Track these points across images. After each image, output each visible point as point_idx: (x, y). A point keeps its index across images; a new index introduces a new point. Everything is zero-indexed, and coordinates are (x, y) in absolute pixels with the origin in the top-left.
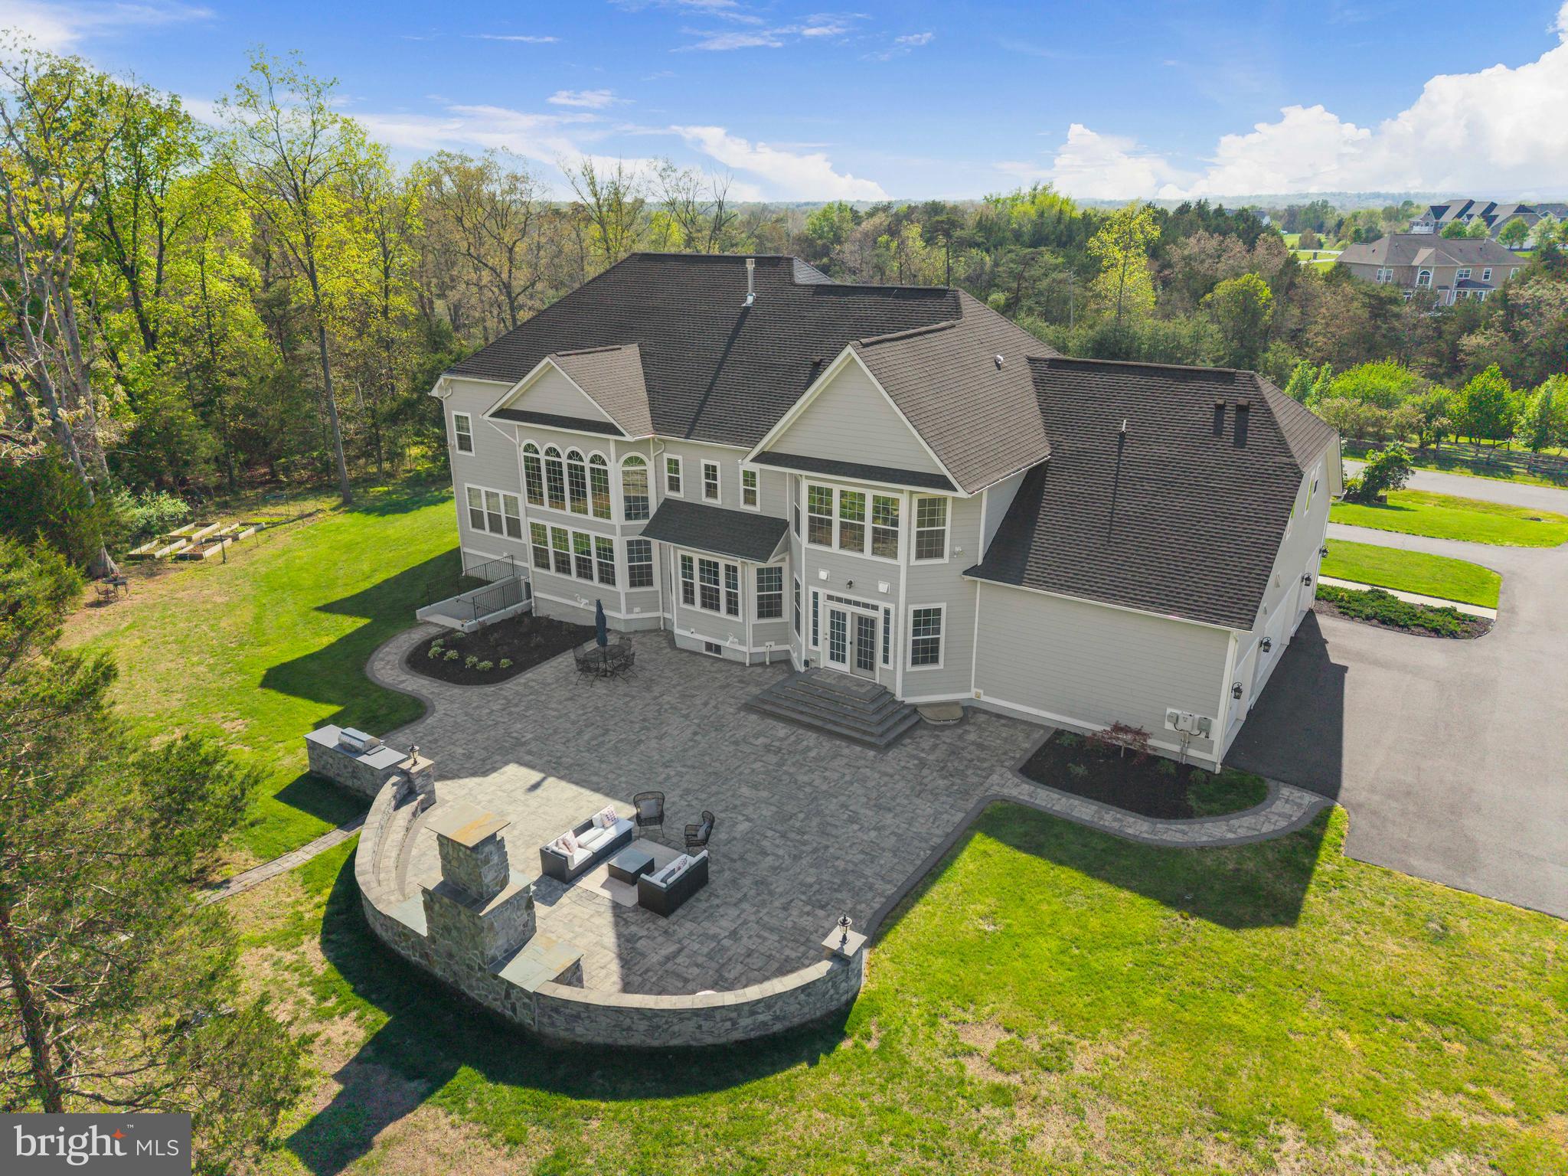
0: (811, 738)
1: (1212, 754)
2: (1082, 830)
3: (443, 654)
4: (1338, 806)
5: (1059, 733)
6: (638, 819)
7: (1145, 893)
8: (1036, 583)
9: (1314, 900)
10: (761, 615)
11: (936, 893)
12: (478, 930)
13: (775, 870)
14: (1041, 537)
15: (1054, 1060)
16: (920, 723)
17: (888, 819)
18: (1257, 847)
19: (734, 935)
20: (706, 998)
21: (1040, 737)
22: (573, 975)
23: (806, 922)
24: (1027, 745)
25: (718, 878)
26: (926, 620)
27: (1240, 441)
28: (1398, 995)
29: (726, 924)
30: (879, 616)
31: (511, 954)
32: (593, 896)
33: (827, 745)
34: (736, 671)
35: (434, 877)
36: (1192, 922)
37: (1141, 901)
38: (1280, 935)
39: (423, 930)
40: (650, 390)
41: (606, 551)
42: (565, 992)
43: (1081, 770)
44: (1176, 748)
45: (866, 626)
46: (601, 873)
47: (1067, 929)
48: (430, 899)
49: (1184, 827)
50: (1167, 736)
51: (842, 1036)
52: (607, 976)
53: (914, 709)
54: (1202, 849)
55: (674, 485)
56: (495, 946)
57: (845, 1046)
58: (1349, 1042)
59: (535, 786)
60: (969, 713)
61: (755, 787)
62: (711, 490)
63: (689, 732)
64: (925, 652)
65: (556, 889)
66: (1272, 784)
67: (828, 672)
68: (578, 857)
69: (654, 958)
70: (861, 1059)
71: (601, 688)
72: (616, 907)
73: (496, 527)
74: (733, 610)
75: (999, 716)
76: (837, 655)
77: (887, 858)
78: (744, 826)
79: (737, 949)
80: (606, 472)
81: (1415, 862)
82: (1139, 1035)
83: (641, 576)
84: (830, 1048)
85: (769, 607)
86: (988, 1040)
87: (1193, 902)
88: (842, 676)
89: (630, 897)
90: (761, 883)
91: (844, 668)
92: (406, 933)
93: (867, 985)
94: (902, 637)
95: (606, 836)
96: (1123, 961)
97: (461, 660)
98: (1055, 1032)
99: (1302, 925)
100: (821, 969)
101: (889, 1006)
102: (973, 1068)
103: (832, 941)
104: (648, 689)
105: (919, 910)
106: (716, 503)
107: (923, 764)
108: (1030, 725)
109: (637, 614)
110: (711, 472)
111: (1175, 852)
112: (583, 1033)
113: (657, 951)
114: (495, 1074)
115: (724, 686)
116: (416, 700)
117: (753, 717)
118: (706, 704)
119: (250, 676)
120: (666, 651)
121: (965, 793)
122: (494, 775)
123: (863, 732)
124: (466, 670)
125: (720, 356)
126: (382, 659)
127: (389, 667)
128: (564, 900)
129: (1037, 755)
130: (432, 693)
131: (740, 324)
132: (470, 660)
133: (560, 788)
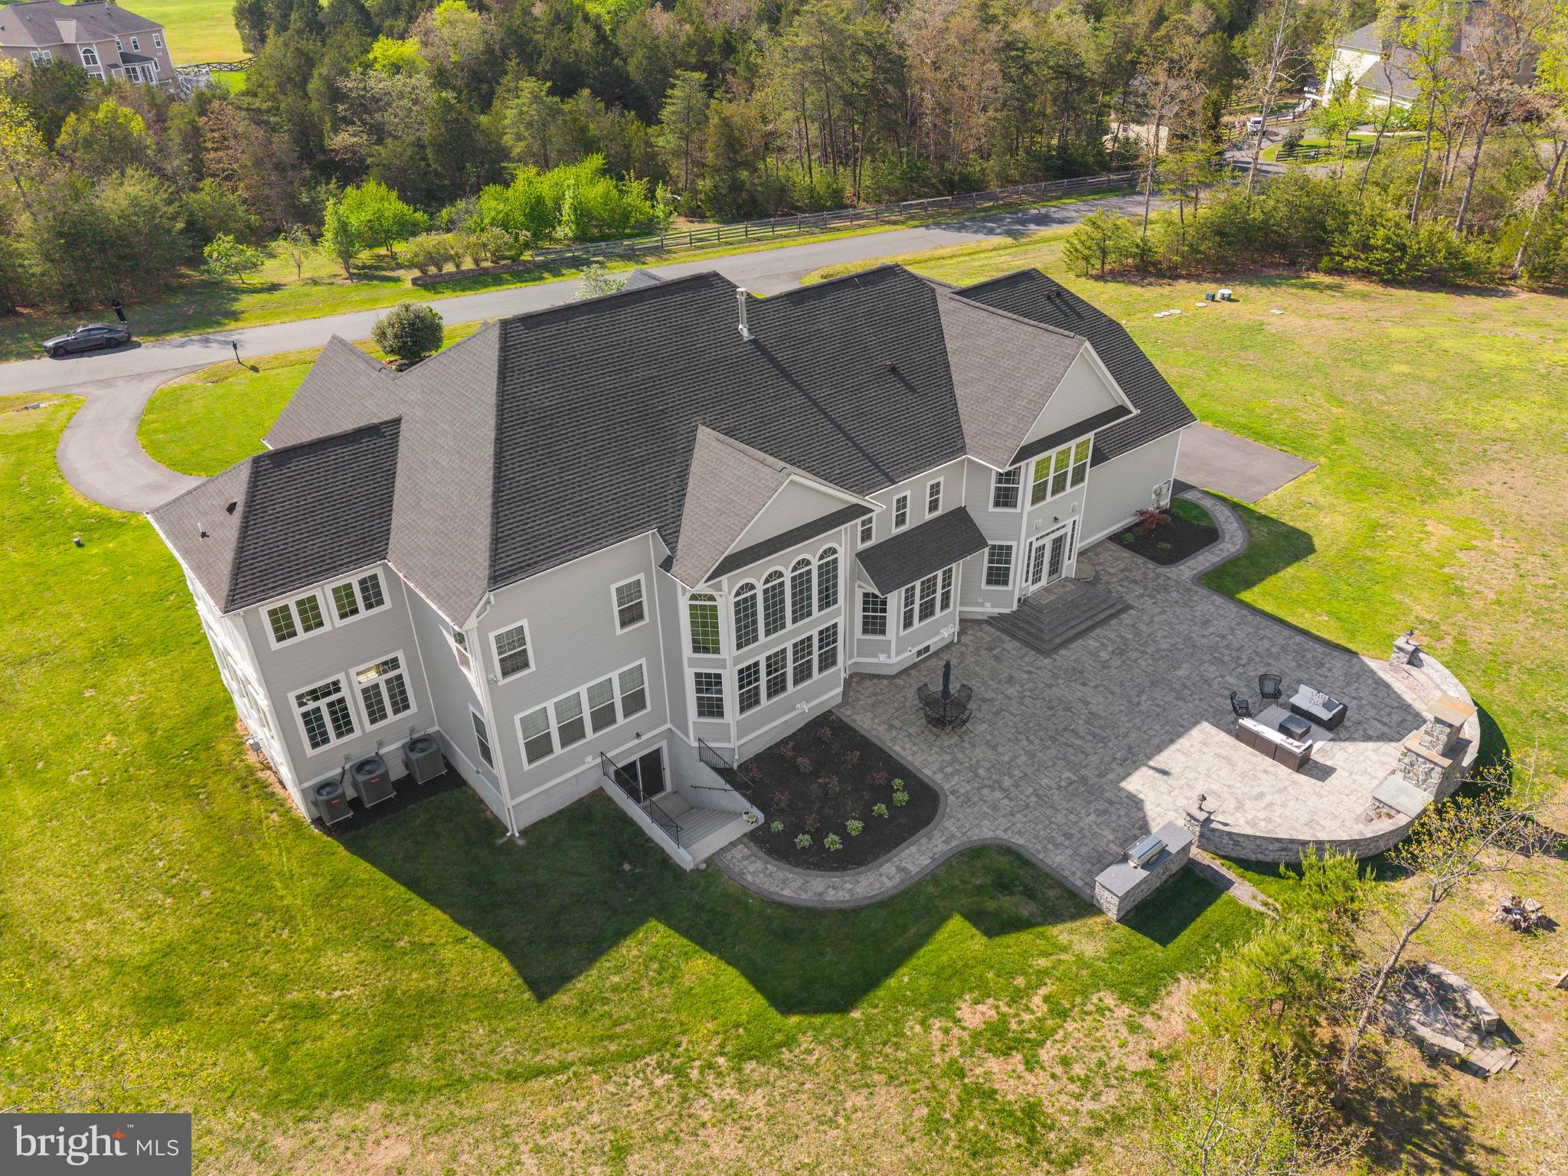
5: (1113, 538)
7: (1290, 565)
21: (1116, 547)
24: (1125, 554)
27: (1080, 316)
30: (1069, 529)
36: (1310, 560)
38: (1320, 542)
41: (829, 636)
43: (1165, 545)
45: (1058, 545)
49: (1227, 535)
50: (1152, 502)
54: (1250, 537)
65: (1314, 766)
67: (1036, 595)
72: (1333, 740)
88: (1047, 590)
91: (1041, 584)
94: (1079, 535)
108: (1099, 546)
111: (1253, 545)
115: (996, 658)
116: (962, 853)
117: (1063, 652)
118: (1030, 672)
119: (804, 1033)
120: (900, 682)
121: (1189, 590)
122: (1141, 796)
123: (1110, 607)
124: (892, 817)
125: (803, 399)
126: (821, 894)
127: (848, 886)
128: (1329, 763)
129: (1143, 555)
130: (946, 842)
131: (773, 360)
132: (880, 809)
133: (1169, 760)
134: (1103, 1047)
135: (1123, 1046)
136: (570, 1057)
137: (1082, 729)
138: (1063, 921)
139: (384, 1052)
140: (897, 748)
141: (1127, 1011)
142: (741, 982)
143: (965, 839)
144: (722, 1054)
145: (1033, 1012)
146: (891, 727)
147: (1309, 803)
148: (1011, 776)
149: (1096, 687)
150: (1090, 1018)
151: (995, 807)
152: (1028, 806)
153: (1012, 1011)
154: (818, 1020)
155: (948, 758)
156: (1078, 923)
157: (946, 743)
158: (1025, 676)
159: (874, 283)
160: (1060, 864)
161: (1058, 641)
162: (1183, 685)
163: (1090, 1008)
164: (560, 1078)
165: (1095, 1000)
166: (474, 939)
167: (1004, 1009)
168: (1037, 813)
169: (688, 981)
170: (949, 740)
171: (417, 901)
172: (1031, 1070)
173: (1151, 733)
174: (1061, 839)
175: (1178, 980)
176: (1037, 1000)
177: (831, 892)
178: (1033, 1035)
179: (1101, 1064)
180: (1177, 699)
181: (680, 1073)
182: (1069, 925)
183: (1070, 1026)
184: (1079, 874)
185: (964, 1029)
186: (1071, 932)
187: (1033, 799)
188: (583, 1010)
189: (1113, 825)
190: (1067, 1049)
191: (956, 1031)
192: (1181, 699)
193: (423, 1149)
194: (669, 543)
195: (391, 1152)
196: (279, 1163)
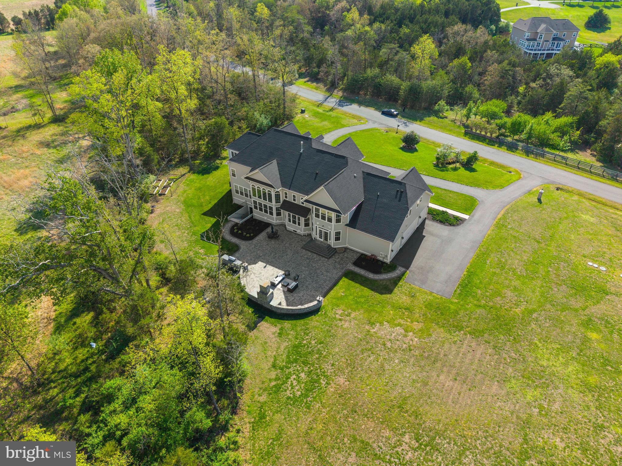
0: (315, 256)
1: (388, 260)
2: (361, 276)
3: (238, 231)
4: (408, 272)
5: (362, 254)
6: (285, 274)
7: (369, 288)
8: (358, 229)
9: (396, 290)
10: (305, 226)
11: (335, 288)
12: (267, 298)
13: (309, 284)
14: (360, 219)
15: (349, 315)
16: (336, 252)
17: (328, 274)
18: (389, 280)
19: (303, 296)
20: (299, 307)
21: (358, 255)
22: (280, 304)
23: (314, 294)
24: (356, 257)
25: (300, 286)
26: (338, 234)
27: (400, 201)
28: (402, 305)
29: (302, 294)
30: (329, 232)
31: (271, 301)
32: (280, 289)
33: (318, 257)
34: (300, 237)
35: (259, 290)
37: (368, 290)
38: (388, 296)
39: (257, 297)
40: (280, 174)
41: (271, 208)
42: (279, 306)
43: (364, 263)
44: (382, 259)
45: (326, 234)
46: (280, 285)
47: (355, 294)
48: (258, 293)
49: (379, 276)
50: (381, 257)
52: (284, 303)
53: (335, 249)
54: (381, 280)
55: (286, 197)
56: (269, 300)
57: (319, 313)
58: (391, 312)
59: (265, 267)
60: (346, 249)
61: (305, 267)
62: (294, 200)
63: (291, 255)
64: (337, 239)
65: (273, 288)
66: (398, 266)
67: (319, 240)
68: (276, 282)
69: (291, 300)
70: (321, 315)
71: (273, 242)
72: (284, 291)
73: (242, 194)
74: (299, 224)
75: (352, 250)
76: (321, 237)
77: (327, 282)
78: (303, 276)
79: (303, 298)
80: (272, 194)
81: (416, 283)
82: (362, 311)
83: (279, 214)
84: (317, 313)
85: (307, 225)
86: (340, 312)
88: (322, 242)
89: (286, 289)
90: (307, 287)
91: (322, 240)
92: (253, 297)
93: (323, 304)
94: (333, 236)
95: (280, 278)
96: (363, 300)
97: (242, 233)
98: (350, 311)
99: (392, 294)
100: (315, 303)
101: (326, 307)
102: (337, 316)
103: (318, 298)
104: (282, 242)
105: (332, 291)
106: (296, 202)
107: (336, 262)
108: (357, 252)
109: (278, 221)
110: (294, 196)
111: (376, 281)
112: (282, 312)
113: (291, 299)
114: (271, 317)
115: (298, 242)
116: (236, 245)
117: (304, 250)
118: (295, 246)
119: (197, 237)
120: (285, 231)
121: (343, 268)
122: (257, 264)
123: (325, 255)
124: (244, 236)
125: (295, 167)
126: (224, 232)
127: (227, 235)
129: (357, 260)
130: (239, 243)
131: (300, 158)
132: (245, 234)
133: (270, 268)
137: (277, 255)
140: (263, 233)
142: (207, 229)
143: (240, 245)
148: (259, 248)
149: (293, 256)
151: (249, 247)
152: (251, 250)
154: (199, 238)
155: (262, 240)
158: (293, 246)
164: (189, 219)
168: (249, 252)
169: (206, 225)
170: (267, 239)
173: (279, 264)
181: (190, 228)
187: (253, 251)
191: (198, 250)
192: (293, 268)
193: (178, 213)
194: (251, 171)
195: (178, 210)
196: (176, 204)
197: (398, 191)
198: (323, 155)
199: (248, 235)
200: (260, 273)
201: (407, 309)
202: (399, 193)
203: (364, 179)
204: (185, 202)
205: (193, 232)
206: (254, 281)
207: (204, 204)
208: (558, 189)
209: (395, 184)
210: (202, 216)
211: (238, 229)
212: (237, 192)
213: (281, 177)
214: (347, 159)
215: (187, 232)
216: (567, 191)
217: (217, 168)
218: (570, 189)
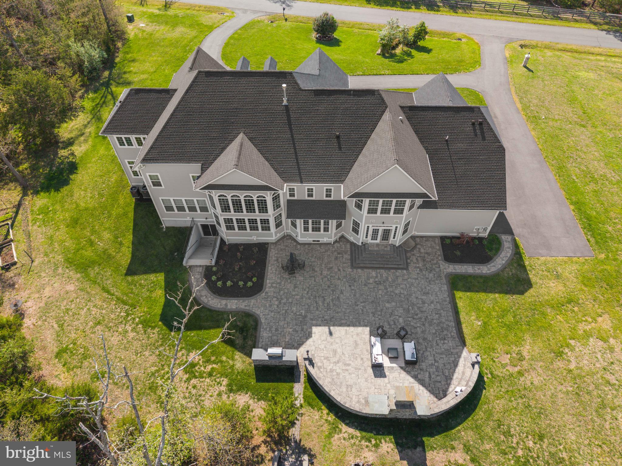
1: (487, 233)
3: (224, 284)
4: (516, 238)
5: (443, 238)
6: (377, 333)
10: (336, 229)
16: (407, 252)
17: (431, 297)
21: (439, 242)
24: (438, 247)
26: (407, 225)
27: (484, 138)
28: (560, 298)
30: (393, 228)
32: (392, 368)
36: (514, 297)
41: (265, 222)
43: (458, 253)
44: (476, 235)
45: (387, 232)
47: (494, 314)
49: (493, 264)
50: (474, 233)
51: (483, 377)
52: (423, 391)
53: (401, 246)
54: (502, 271)
55: (292, 195)
57: (486, 379)
59: (331, 334)
60: (414, 239)
62: (311, 195)
63: (348, 288)
64: (405, 232)
65: (380, 371)
66: (499, 236)
67: (372, 245)
72: (401, 368)
73: (181, 210)
74: (326, 231)
75: (422, 237)
76: (375, 238)
80: (265, 200)
81: (541, 252)
82: (529, 339)
83: (278, 225)
84: (484, 382)
85: (339, 225)
86: (505, 359)
87: (511, 290)
88: (378, 245)
89: (401, 362)
91: (378, 241)
94: (401, 232)
97: (236, 284)
98: (515, 348)
102: (510, 369)
104: (314, 270)
106: (313, 198)
107: (421, 270)
108: (433, 237)
109: (278, 235)
110: (310, 190)
115: (336, 258)
116: (245, 313)
117: (359, 270)
118: (339, 270)
119: (158, 328)
120: (299, 247)
121: (439, 276)
122: (313, 335)
123: (398, 265)
124: (242, 288)
125: (290, 136)
126: (201, 296)
127: (210, 299)
128: (387, 374)
129: (444, 251)
130: (245, 306)
131: (288, 116)
132: (241, 283)
133: (338, 331)
134: (206, 392)
135: (211, 396)
136: (116, 293)
137: (328, 300)
138: (242, 353)
139: (92, 263)
140: (270, 268)
141: (224, 389)
142: (163, 304)
143: (251, 309)
144: (139, 318)
145: (205, 369)
146: (277, 260)
147: (359, 380)
148: (287, 300)
149: (352, 290)
150: (214, 382)
151: (270, 306)
152: (279, 312)
153: (201, 364)
154: (164, 328)
155: (279, 281)
156: (245, 356)
157: (284, 276)
158: (336, 270)
159: (359, 96)
160: (263, 336)
161: (362, 265)
162: (382, 310)
163: (218, 380)
164: (110, 297)
165: (222, 379)
166: (131, 249)
167: (201, 362)
168: (278, 317)
169: (154, 295)
170: (286, 275)
171: (131, 231)
172: (185, 382)
173: (347, 318)
174: (274, 329)
175: (247, 393)
176: (210, 367)
177: (204, 297)
178: (197, 374)
179: (200, 396)
180: (372, 313)
181: (128, 315)
182: (242, 355)
183: (208, 380)
184: (264, 343)
185: (187, 358)
186: (240, 357)
187: (284, 312)
188: (130, 284)
189: (293, 337)
190: (198, 385)
191: (184, 357)
192: (374, 314)
193: (75, 291)
194: (203, 170)
195: (71, 287)
196: (55, 274)
197: (473, 124)
198: (332, 98)
199: (250, 284)
200: (335, 352)
201: (570, 301)
202: (477, 127)
203: (409, 119)
204: (70, 262)
205: (141, 322)
206: (338, 374)
207: (112, 252)
208: (522, 46)
209: (463, 114)
210: (130, 278)
211: (224, 278)
212: (169, 208)
213: (272, 165)
214: (380, 95)
215: (129, 328)
216: (533, 47)
217: (73, 167)
218: (533, 43)
